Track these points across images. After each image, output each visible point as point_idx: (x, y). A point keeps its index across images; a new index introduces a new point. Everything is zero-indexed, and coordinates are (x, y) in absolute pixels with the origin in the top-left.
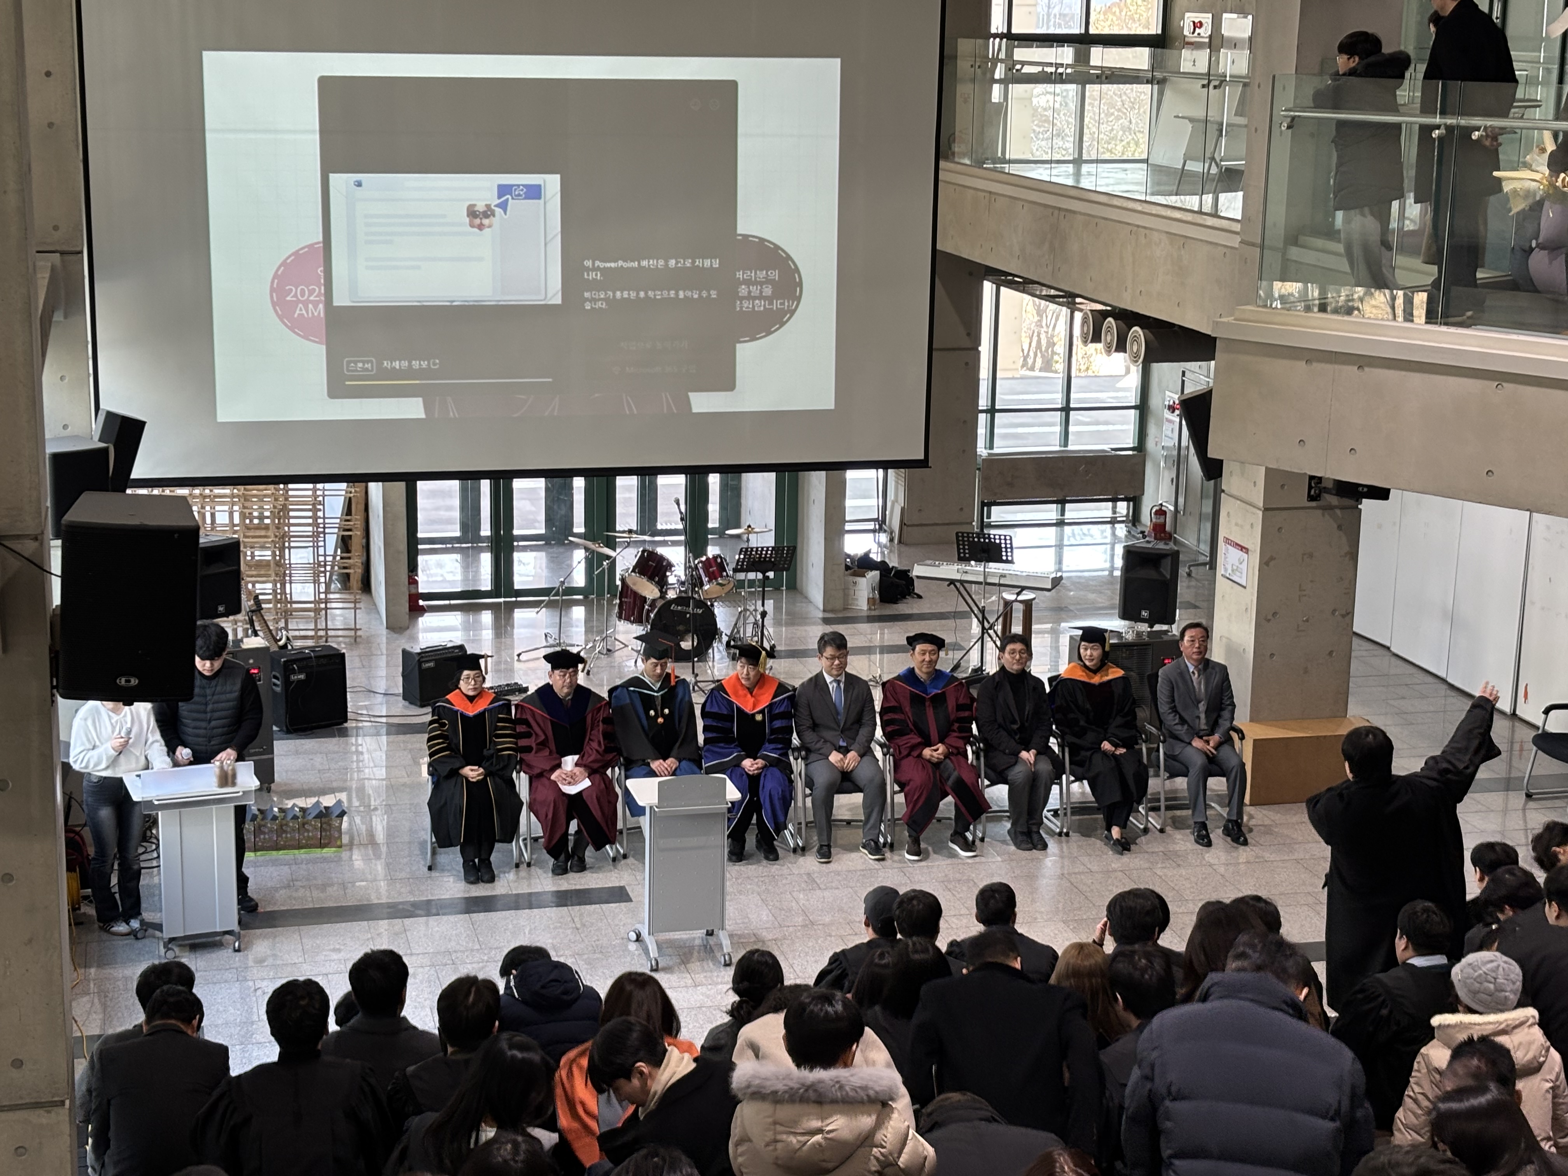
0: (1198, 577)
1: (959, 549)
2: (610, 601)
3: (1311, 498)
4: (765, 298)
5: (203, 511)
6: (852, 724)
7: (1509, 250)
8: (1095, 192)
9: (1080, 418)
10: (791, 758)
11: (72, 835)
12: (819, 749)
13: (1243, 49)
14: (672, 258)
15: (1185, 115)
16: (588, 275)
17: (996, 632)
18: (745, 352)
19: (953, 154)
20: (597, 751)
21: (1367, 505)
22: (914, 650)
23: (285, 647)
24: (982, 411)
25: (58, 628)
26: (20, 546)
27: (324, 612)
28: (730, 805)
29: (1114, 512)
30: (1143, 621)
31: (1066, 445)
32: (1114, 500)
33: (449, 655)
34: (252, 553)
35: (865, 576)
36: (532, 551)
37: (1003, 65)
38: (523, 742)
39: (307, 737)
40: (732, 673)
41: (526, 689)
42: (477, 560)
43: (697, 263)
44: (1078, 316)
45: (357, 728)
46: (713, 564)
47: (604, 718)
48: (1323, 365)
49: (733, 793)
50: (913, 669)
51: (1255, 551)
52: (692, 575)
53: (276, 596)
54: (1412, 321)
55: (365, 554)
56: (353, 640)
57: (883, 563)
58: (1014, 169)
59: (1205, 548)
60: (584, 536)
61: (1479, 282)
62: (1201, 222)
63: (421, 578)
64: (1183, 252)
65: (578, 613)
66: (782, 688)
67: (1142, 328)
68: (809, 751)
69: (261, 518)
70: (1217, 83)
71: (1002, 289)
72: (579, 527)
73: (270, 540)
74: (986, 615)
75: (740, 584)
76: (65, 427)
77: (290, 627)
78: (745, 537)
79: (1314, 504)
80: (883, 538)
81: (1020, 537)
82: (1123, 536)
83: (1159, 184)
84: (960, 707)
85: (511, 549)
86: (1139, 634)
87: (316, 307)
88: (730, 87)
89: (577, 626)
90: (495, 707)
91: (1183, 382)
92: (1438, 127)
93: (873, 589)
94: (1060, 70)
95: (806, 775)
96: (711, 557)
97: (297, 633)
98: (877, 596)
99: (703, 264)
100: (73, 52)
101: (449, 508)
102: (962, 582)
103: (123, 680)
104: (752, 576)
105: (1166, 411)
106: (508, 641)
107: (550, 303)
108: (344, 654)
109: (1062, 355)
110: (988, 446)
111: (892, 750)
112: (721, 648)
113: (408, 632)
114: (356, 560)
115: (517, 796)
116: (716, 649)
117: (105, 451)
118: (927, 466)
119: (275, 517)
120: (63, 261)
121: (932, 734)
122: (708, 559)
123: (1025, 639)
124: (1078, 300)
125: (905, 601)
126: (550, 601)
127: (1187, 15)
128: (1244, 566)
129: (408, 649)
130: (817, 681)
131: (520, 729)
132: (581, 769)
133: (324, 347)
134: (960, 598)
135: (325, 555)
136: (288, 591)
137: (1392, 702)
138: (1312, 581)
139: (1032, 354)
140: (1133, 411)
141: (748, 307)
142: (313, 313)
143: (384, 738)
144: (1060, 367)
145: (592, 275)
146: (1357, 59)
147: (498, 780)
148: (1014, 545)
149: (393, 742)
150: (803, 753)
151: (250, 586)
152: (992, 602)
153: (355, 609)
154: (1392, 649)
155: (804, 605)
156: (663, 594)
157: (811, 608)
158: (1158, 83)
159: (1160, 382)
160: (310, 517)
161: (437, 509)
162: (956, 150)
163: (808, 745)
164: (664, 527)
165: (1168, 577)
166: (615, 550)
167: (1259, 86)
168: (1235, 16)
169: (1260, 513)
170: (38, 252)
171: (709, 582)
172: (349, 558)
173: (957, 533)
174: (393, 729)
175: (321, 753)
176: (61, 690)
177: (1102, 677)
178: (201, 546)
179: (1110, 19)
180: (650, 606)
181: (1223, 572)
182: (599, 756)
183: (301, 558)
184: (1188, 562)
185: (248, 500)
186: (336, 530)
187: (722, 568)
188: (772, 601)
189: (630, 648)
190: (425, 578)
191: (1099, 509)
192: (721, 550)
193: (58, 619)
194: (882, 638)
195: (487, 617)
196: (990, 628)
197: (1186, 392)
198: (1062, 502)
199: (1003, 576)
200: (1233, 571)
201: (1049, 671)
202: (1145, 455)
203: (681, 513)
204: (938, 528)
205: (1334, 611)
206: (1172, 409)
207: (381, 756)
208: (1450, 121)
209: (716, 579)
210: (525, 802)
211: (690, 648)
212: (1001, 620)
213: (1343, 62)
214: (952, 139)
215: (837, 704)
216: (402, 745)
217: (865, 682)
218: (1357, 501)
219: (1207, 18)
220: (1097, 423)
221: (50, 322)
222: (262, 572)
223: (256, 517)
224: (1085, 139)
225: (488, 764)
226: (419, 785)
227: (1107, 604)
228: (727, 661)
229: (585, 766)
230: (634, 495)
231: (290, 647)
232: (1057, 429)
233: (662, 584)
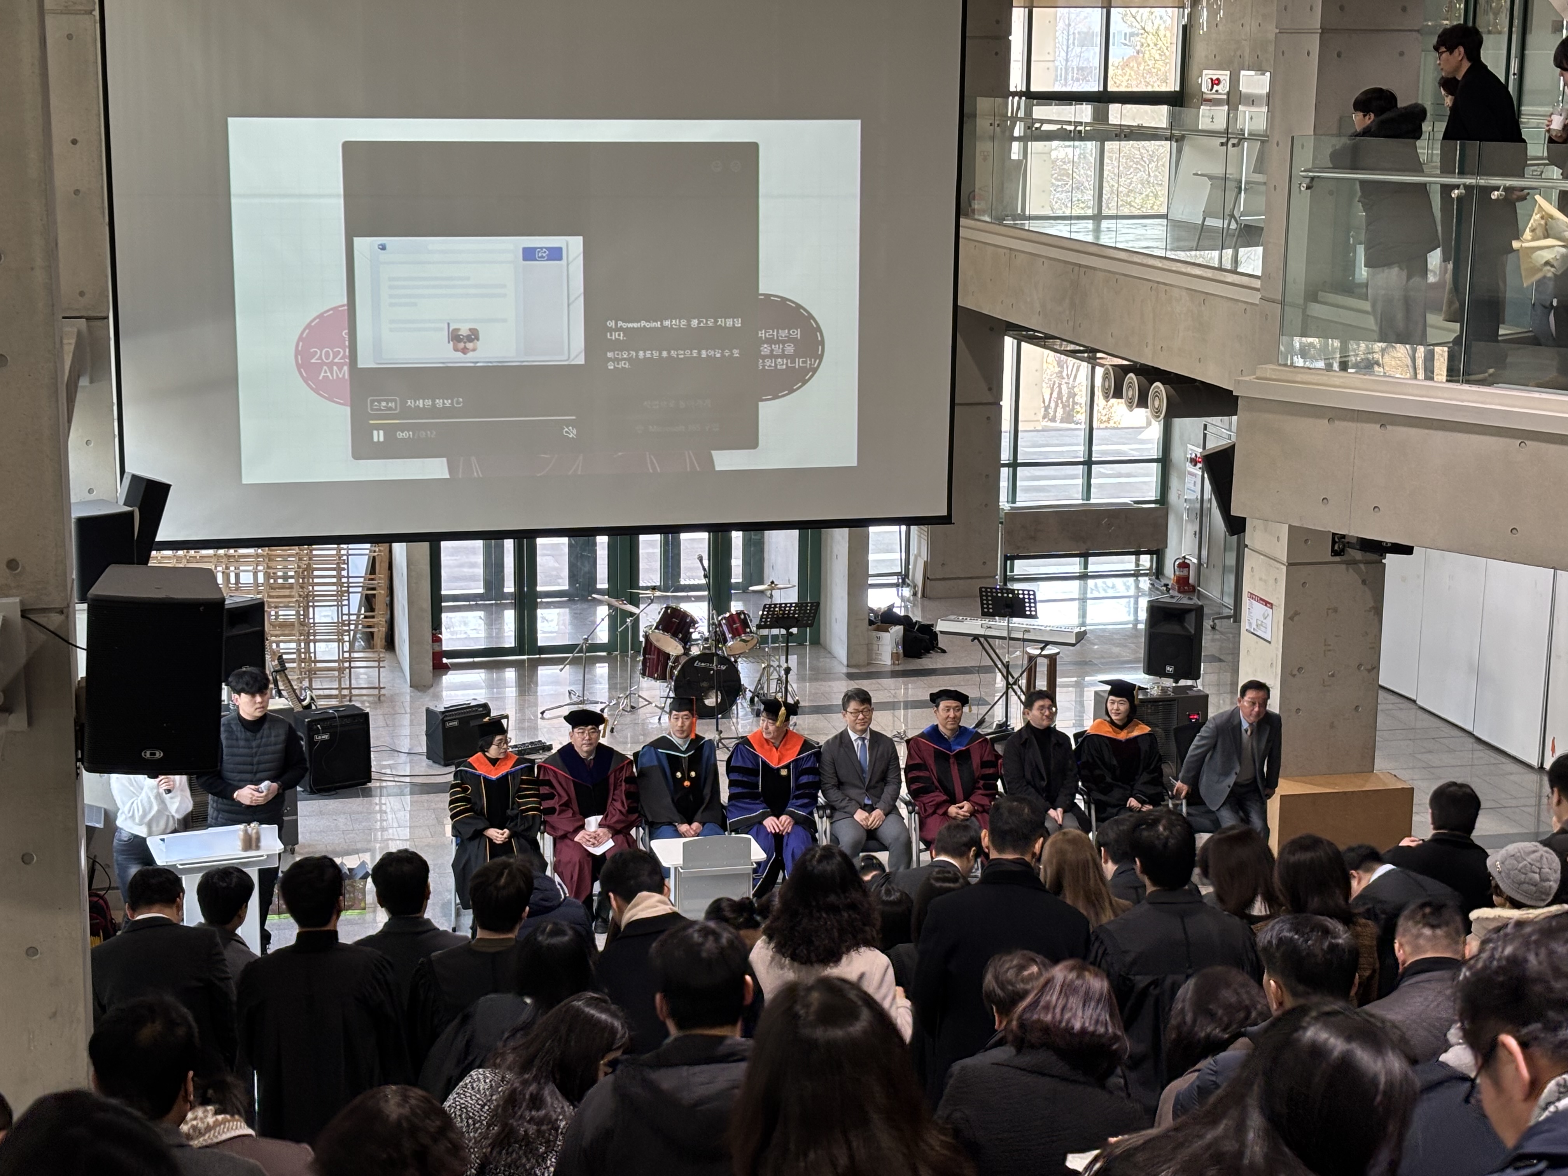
0: (1222, 630)
1: (982, 604)
2: (633, 658)
3: (1335, 553)
4: (787, 357)
5: (227, 571)
6: (877, 782)
7: (1530, 307)
8: (1115, 248)
9: (1102, 470)
10: (816, 816)
11: (96, 899)
12: (844, 808)
13: (1260, 106)
14: (694, 318)
15: (1204, 172)
16: (611, 335)
17: (1020, 688)
18: (768, 410)
19: (973, 211)
20: (620, 811)
21: (1390, 560)
22: (937, 706)
23: (309, 707)
24: (1004, 465)
25: (83, 704)
26: (46, 619)
27: (348, 671)
28: (755, 865)
29: (1137, 565)
30: (1168, 676)
31: (1088, 498)
32: (1137, 553)
33: (473, 714)
34: (276, 613)
35: (888, 631)
36: (555, 607)
37: (1022, 124)
38: (546, 804)
39: (330, 797)
40: (755, 730)
41: (550, 748)
42: (501, 617)
43: (719, 323)
44: (1099, 371)
45: (381, 787)
46: (737, 621)
47: (626, 778)
48: (1345, 424)
49: (758, 854)
50: (937, 725)
51: (1280, 605)
52: (716, 632)
53: (300, 656)
54: (1432, 379)
55: (389, 612)
56: (376, 699)
57: (907, 618)
58: (1035, 226)
59: (1229, 601)
60: (608, 593)
61: (1500, 338)
62: (1222, 279)
63: (445, 635)
64: (1203, 308)
65: (602, 670)
66: (807, 745)
67: (1163, 384)
68: (833, 809)
69: (285, 577)
70: (1235, 141)
71: (1023, 344)
72: (602, 584)
73: (294, 600)
74: (1010, 670)
75: (764, 640)
76: (90, 491)
77: (314, 687)
78: (768, 593)
79: (1337, 559)
80: (907, 592)
81: (1043, 590)
82: (1147, 589)
83: (1178, 239)
84: (984, 764)
85: (534, 607)
86: (1164, 690)
87: (340, 369)
88: (751, 151)
89: (601, 683)
90: (518, 770)
91: (1205, 435)
92: (1457, 187)
93: (897, 644)
94: (1079, 128)
95: (832, 834)
96: (734, 613)
97: (321, 692)
98: (901, 651)
99: (725, 324)
100: (99, 120)
101: (473, 565)
102: (986, 637)
103: (148, 753)
104: (775, 631)
105: (1188, 464)
106: (532, 698)
107: (573, 363)
108: (368, 713)
109: (1083, 405)
110: (1010, 499)
111: (917, 808)
112: (745, 705)
113: (432, 690)
114: (380, 619)
115: (541, 857)
116: (739, 705)
117: (131, 514)
118: (951, 523)
119: (299, 577)
120: (89, 327)
121: (957, 792)
122: (731, 615)
123: (1050, 695)
124: (1099, 355)
125: (929, 655)
126: (574, 658)
127: (1205, 72)
128: (1268, 621)
129: (432, 708)
130: (842, 739)
131: (544, 790)
132: (605, 830)
133: (348, 409)
134: (984, 653)
135: (349, 614)
136: (312, 650)
137: (1419, 756)
138: (1336, 636)
139: (1053, 405)
140: (1155, 464)
141: (770, 366)
142: (337, 376)
143: (408, 798)
144: (1082, 417)
145: (615, 336)
146: (1372, 115)
147: (523, 841)
148: (1038, 599)
149: (416, 802)
150: (828, 812)
151: (274, 646)
152: (1016, 657)
153: (379, 667)
154: (1418, 702)
155: (828, 660)
156: (687, 651)
157: (835, 663)
158: (1177, 141)
159: (1181, 437)
160: (334, 577)
161: (461, 565)
162: (976, 207)
163: (834, 804)
164: (687, 582)
165: (1193, 632)
166: (638, 607)
167: (1278, 145)
168: (1252, 73)
169: (1284, 568)
170: (64, 318)
171: (733, 638)
172: (373, 617)
173: (981, 588)
174: (417, 788)
175: (344, 813)
176: (86, 764)
177: (1128, 733)
178: (226, 607)
179: (1128, 74)
180: (674, 663)
181: (1247, 627)
182: (622, 817)
183: (325, 616)
184: (1212, 614)
185: (273, 560)
186: (360, 589)
187: (745, 624)
188: (796, 656)
189: (654, 705)
190: (449, 636)
191: (1122, 562)
192: (745, 605)
193: (84, 691)
194: (906, 694)
195: (510, 674)
196: (1015, 683)
197: (1209, 446)
198: (1085, 555)
199: (1027, 631)
200: (1257, 626)
201: (1074, 726)
202: (1167, 509)
203: (704, 569)
204: (961, 582)
205: (1360, 665)
206: (1194, 462)
207: (405, 816)
208: (1469, 181)
209: (739, 635)
210: (549, 862)
211: (714, 704)
212: (1025, 675)
213: (1360, 121)
214: (972, 196)
215: (862, 762)
216: (426, 804)
217: (891, 740)
218: (1381, 555)
219: (1224, 76)
220: (1120, 475)
221: (76, 387)
222: (287, 632)
223: (280, 577)
224: (1104, 192)
225: (512, 824)
226: (443, 846)
227: (1132, 657)
228: (751, 718)
229: (608, 827)
230: (657, 551)
231: (314, 707)
232: (1080, 481)
233: (686, 640)
